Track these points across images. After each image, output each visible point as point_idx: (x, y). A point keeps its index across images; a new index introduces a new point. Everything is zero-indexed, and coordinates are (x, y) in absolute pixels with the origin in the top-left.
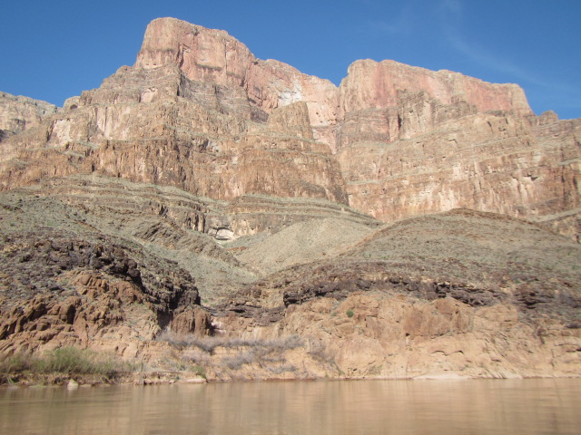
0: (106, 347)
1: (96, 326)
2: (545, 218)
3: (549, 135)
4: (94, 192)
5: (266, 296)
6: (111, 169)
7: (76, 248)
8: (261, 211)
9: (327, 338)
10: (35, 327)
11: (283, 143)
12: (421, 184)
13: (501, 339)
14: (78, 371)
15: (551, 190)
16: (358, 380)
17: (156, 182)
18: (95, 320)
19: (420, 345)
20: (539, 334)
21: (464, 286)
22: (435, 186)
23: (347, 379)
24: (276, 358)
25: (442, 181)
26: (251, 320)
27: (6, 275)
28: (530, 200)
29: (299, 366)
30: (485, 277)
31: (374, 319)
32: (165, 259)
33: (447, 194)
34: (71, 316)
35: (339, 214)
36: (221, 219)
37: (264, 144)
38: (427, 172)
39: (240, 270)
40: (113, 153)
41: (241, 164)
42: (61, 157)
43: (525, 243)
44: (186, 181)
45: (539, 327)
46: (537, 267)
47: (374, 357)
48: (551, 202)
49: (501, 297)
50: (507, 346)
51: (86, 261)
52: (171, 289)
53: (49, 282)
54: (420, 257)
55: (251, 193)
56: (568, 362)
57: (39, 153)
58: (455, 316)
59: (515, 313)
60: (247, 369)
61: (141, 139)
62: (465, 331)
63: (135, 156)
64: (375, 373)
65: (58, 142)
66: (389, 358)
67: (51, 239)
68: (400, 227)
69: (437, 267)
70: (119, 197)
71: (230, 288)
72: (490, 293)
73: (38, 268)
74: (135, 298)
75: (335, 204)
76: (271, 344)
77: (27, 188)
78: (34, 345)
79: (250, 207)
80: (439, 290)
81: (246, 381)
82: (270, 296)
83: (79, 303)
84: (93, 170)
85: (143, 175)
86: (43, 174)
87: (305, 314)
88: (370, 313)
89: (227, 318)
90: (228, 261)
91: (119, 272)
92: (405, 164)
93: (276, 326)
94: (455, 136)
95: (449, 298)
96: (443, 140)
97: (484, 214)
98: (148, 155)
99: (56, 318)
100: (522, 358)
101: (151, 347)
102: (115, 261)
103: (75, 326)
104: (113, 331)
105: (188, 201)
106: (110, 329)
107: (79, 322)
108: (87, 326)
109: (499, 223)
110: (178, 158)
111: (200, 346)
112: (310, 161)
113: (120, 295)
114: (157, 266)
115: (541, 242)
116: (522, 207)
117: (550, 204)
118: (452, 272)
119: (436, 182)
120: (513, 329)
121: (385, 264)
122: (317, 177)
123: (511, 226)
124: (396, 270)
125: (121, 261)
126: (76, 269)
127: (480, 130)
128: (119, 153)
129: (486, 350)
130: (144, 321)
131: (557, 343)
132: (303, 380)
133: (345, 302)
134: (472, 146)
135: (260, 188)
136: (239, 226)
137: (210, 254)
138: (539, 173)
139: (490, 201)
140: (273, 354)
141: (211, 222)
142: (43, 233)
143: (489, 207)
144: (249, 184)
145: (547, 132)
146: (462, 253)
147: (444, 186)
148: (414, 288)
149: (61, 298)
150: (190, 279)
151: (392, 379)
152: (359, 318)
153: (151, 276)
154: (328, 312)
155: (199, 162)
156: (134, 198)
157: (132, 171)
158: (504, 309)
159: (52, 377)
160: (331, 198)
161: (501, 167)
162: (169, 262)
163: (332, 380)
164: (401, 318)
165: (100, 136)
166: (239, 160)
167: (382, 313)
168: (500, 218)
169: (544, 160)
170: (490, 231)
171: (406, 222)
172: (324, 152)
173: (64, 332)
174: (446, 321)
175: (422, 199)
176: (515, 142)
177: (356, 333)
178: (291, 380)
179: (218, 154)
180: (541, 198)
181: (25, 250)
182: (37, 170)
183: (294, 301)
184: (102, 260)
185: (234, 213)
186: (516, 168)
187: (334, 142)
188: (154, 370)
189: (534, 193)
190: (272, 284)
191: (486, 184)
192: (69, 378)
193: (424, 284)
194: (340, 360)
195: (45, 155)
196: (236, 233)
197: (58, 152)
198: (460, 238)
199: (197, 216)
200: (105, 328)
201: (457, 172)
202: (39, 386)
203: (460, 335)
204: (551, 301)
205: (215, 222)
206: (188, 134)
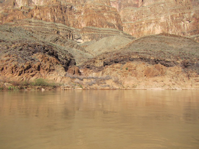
0: (51, 78)
1: (47, 72)
2: (192, 36)
3: (197, 5)
4: (33, 25)
5: (97, 62)
6: (38, 16)
7: (37, 46)
8: (92, 33)
9: (119, 76)
10: (28, 72)
11: (100, 7)
12: (149, 24)
13: (176, 78)
14: (44, 86)
15: (195, 26)
16: (129, 89)
17: (54, 21)
18: (46, 70)
19: (149, 79)
20: (188, 76)
21: (164, 60)
22: (154, 24)
23: (126, 89)
24: (103, 83)
25: (156, 22)
26: (92, 70)
27: (16, 55)
28: (187, 30)
29: (110, 85)
30: (172, 57)
31: (135, 71)
32: (64, 50)
33: (158, 27)
34: (39, 68)
35: (119, 34)
36: (78, 35)
37: (93, 7)
38: (151, 19)
39: (87, 54)
40: (38, 10)
41: (85, 15)
42: (20, 12)
43: (185, 45)
44: (65, 21)
45: (188, 74)
46: (189, 54)
47: (134, 83)
48: (195, 31)
49: (176, 64)
50: (177, 80)
51: (40, 50)
52: (67, 60)
53: (30, 57)
54: (150, 50)
55: (88, 26)
56: (196, 85)
57: (12, 10)
58: (161, 70)
59: (181, 69)
60: (94, 86)
61: (48, 5)
62: (164, 75)
63: (47, 12)
64: (135, 87)
65: (18, 6)
66: (139, 83)
67: (28, 43)
68: (142, 39)
69: (156, 54)
70: (42, 27)
71: (84, 60)
72: (173, 63)
73: (25, 53)
74: (57, 63)
75: (118, 31)
76: (101, 78)
77: (9, 23)
78: (29, 77)
79: (88, 31)
80: (156, 62)
81: (95, 89)
82: (98, 62)
83: (41, 64)
84: (32, 17)
85: (50, 19)
86: (14, 18)
87: (111, 69)
88: (133, 69)
89: (84, 70)
90: (83, 51)
91: (51, 54)
92: (143, 16)
93: (101, 73)
94: (162, 5)
95: (159, 64)
96: (158, 7)
97: (171, 35)
98: (51, 11)
99: (34, 69)
100: (182, 83)
101: (65, 79)
102: (50, 51)
103: (40, 72)
104: (52, 73)
105: (66, 29)
106: (51, 73)
107: (41, 70)
108: (44, 72)
109: (177, 38)
110: (62, 13)
111: (79, 78)
112: (110, 14)
113: (52, 62)
114: (62, 52)
115: (191, 45)
116: (184, 32)
117: (194, 31)
118: (161, 56)
119: (155, 23)
120: (180, 74)
121: (138, 53)
122: (112, 21)
123: (181, 39)
124: (142, 55)
125: (51, 51)
126: (38, 53)
127: (172, 3)
128: (41, 11)
129: (170, 81)
130: (61, 70)
131: (194, 79)
132: (112, 89)
133: (125, 65)
134: (169, 9)
135: (92, 24)
136: (85, 38)
137: (76, 48)
138: (192, 20)
139: (173, 30)
140: (102, 81)
141: (75, 37)
142: (24, 41)
143: (172, 32)
144: (88, 23)
145: (197, 4)
146: (163, 49)
147: (157, 24)
148: (148, 61)
149: (35, 63)
150: (72, 57)
151: (140, 89)
152: (130, 70)
153: (60, 55)
154: (119, 68)
155: (70, 14)
156: (47, 28)
157: (46, 18)
158: (177, 68)
159: (37, 87)
160: (117, 28)
161: (179, 17)
162: (65, 51)
163: (121, 89)
164: (143, 70)
165: (33, 4)
166: (84, 13)
167: (137, 69)
168: (177, 36)
169: (194, 15)
170: (173, 41)
171: (144, 38)
172: (114, 11)
173: (37, 74)
174: (158, 71)
175: (149, 29)
176: (185, 8)
177: (129, 75)
178: (108, 89)
179: (76, 11)
180: (191, 29)
181: (20, 46)
182: (12, 17)
183: (107, 65)
184: (45, 50)
185: (83, 33)
186: (184, 18)
187: (118, 7)
188: (67, 86)
189: (189, 27)
190: (99, 59)
191: (172, 23)
192: (42, 88)
193: (151, 59)
194: (124, 83)
195: (14, 11)
196: (84, 41)
197: (18, 10)
198: (163, 43)
199: (70, 34)
200: (50, 72)
201: (162, 19)
202: (33, 90)
203: (162, 76)
204: (193, 66)
205: (76, 36)
206: (65, 3)
